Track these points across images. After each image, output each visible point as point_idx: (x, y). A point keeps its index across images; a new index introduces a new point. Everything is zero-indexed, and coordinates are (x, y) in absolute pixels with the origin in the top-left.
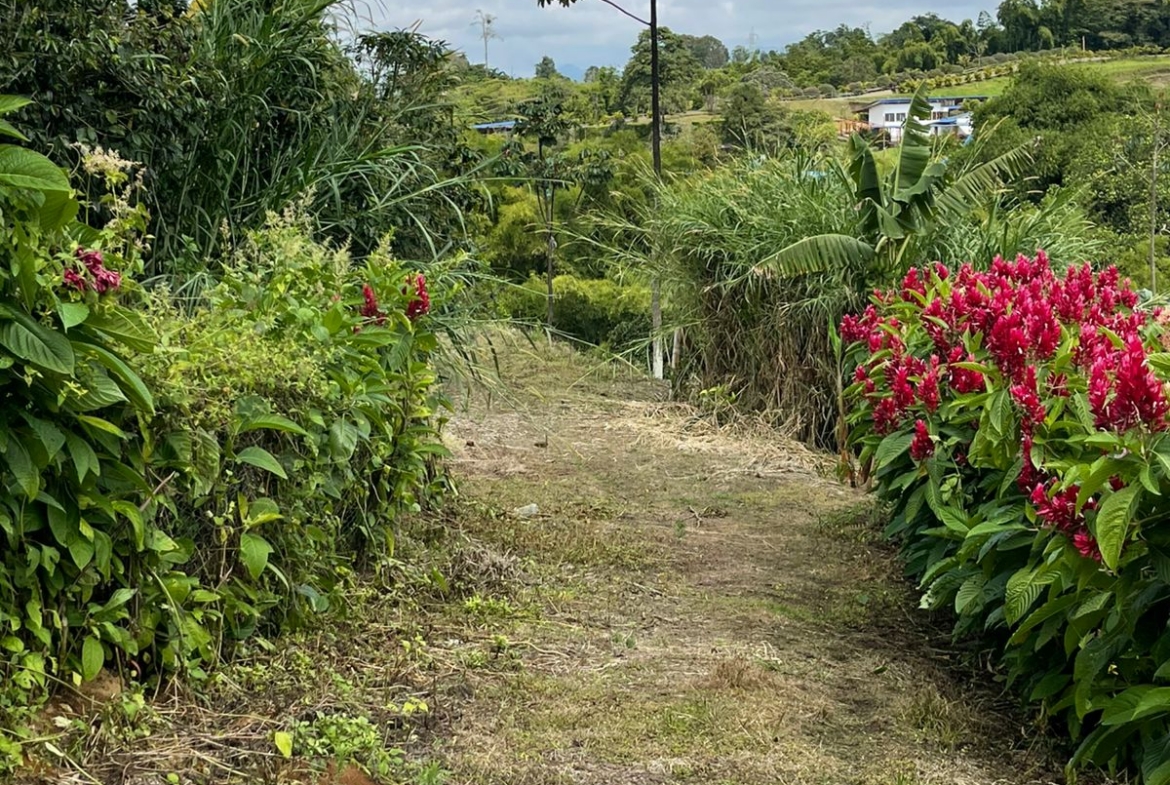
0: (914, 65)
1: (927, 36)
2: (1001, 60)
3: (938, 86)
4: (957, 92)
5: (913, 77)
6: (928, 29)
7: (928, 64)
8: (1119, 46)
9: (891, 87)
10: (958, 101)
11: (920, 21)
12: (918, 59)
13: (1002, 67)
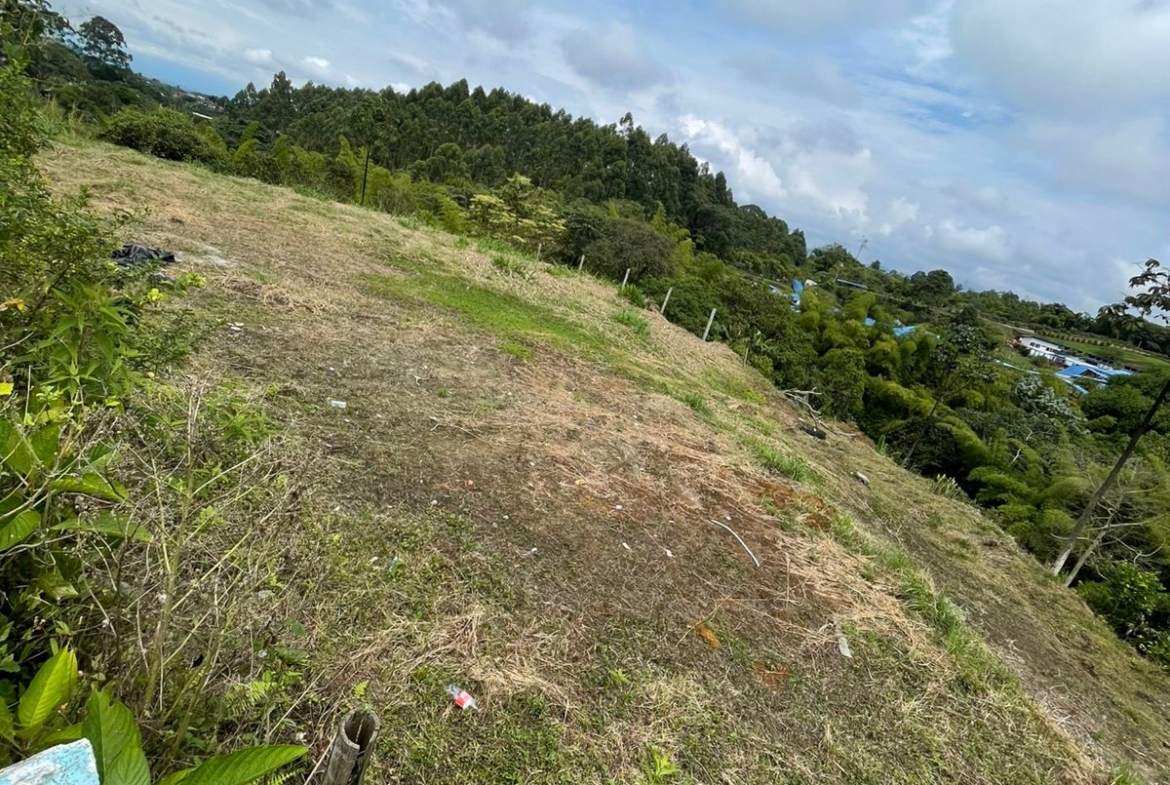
0: (1048, 324)
1: (1058, 312)
2: (1092, 336)
3: (1058, 337)
4: (1066, 344)
5: (1047, 329)
6: (1059, 310)
7: (1054, 325)
8: (1156, 351)
9: (1035, 330)
10: (1066, 348)
11: (1057, 305)
12: (1050, 321)
13: (1093, 340)
